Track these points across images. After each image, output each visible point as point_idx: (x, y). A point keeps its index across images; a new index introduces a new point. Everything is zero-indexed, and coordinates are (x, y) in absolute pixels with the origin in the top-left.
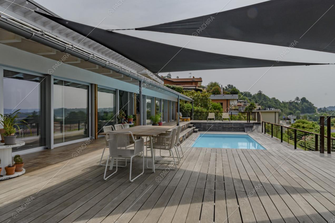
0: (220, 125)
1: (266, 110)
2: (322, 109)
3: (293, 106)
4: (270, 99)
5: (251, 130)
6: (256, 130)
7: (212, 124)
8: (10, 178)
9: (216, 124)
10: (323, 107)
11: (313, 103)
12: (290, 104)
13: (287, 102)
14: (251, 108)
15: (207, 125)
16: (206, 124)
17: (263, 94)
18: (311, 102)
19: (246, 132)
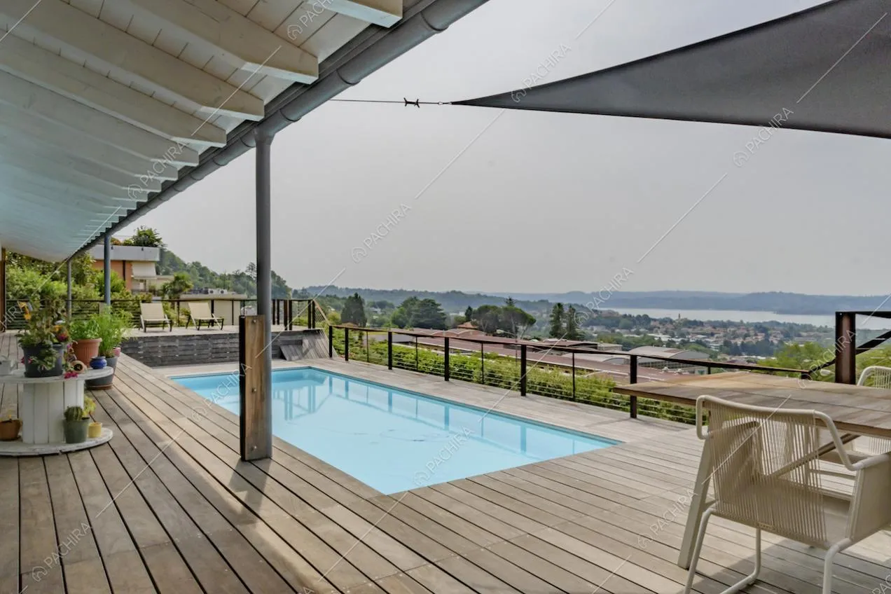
0: (206, 342)
1: (210, 294)
2: (299, 292)
3: (244, 284)
4: (185, 265)
5: (298, 352)
6: (312, 352)
7: (177, 341)
9: (191, 340)
10: (301, 288)
11: (283, 277)
12: (235, 279)
13: (229, 275)
14: (177, 287)
15: (160, 346)
16: (158, 341)
17: (169, 252)
18: (281, 277)
19: (287, 358)
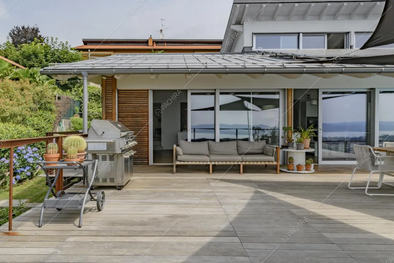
8: (298, 173)
